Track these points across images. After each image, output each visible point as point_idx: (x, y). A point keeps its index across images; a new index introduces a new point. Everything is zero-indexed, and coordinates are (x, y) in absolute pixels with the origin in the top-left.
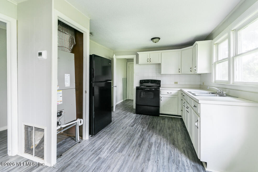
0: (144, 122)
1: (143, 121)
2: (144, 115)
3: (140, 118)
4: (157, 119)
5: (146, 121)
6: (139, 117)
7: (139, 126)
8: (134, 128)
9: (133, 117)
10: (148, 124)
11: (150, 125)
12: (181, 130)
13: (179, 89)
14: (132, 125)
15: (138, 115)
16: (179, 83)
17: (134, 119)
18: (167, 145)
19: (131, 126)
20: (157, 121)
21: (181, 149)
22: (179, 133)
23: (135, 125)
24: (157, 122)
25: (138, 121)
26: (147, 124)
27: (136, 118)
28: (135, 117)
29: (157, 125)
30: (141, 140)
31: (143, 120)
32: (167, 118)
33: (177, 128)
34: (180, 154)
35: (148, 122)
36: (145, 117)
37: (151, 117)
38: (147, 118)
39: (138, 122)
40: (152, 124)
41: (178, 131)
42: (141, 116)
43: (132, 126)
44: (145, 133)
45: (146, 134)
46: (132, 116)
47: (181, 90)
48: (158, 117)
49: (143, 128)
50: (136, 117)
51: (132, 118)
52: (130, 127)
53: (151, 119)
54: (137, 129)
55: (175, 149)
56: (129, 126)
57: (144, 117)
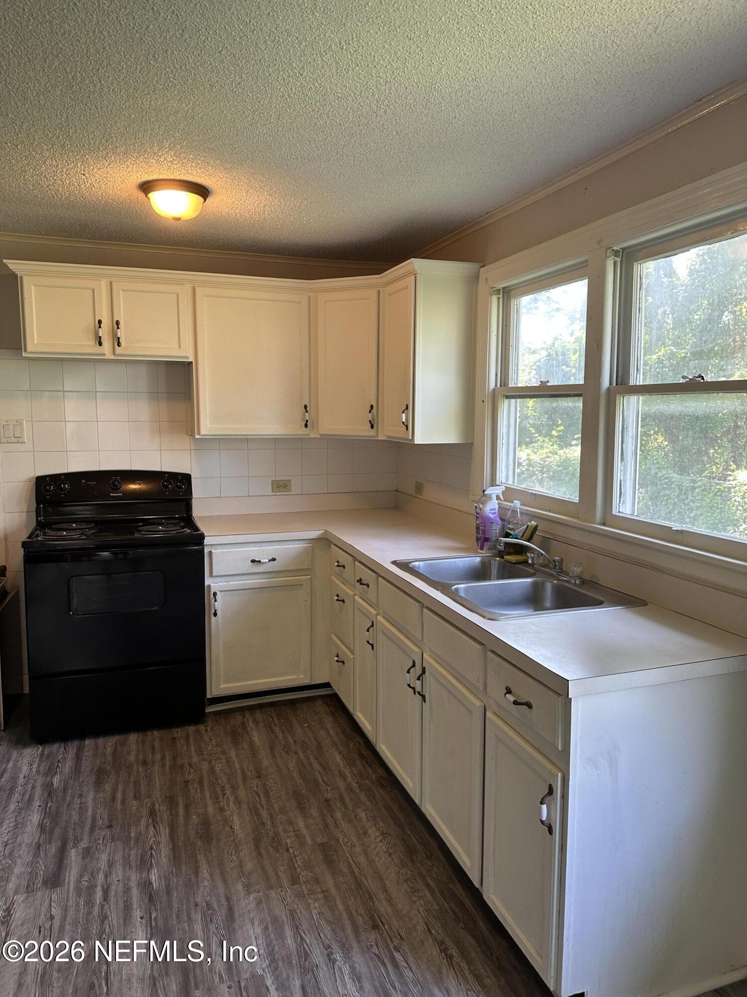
0: (124, 801)
1: (113, 799)
2: (101, 741)
3: (77, 770)
4: (200, 752)
5: (137, 784)
6: (68, 766)
7: (104, 858)
8: (78, 891)
9: (21, 781)
10: (162, 809)
11: (181, 819)
12: (361, 787)
13: (314, 534)
14: (41, 865)
15: (56, 748)
16: (295, 488)
17: (37, 803)
18: (346, 950)
19: (45, 883)
20: (205, 766)
21: (426, 943)
22: (363, 815)
23: (74, 855)
24: (212, 771)
25: (82, 809)
26: (152, 813)
27: (48, 788)
28: (40, 780)
29: (223, 804)
30: (174, 987)
31: (108, 787)
32: (256, 722)
33: (342, 785)
34: (436, 983)
35: (157, 794)
36: (115, 752)
37: (155, 736)
38: (132, 758)
39: (81, 823)
40: (187, 807)
41: (351, 808)
42: (80, 750)
43: (54, 881)
44: (175, 905)
45: (189, 918)
46: (14, 779)
47: (326, 541)
48: (202, 727)
49: (144, 864)
50: (51, 772)
51: (16, 796)
52: (42, 895)
53: (163, 758)
54: (99, 894)
55: (397, 956)
56: (30, 889)
57: (109, 750)
